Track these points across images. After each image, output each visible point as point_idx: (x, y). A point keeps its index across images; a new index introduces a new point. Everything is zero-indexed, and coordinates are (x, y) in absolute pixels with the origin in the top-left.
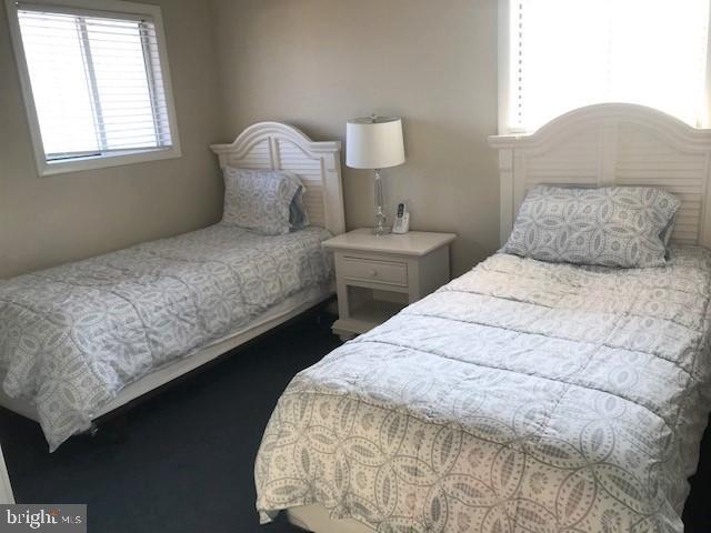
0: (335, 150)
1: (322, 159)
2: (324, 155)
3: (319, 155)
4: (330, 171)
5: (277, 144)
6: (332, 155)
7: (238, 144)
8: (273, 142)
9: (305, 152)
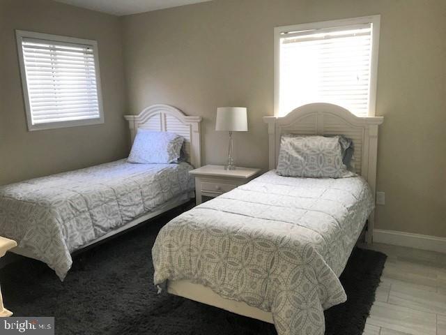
0: (199, 121)
1: (191, 126)
2: (192, 124)
3: (189, 123)
4: (195, 132)
5: (165, 116)
6: (197, 124)
7: (141, 116)
8: (163, 115)
9: (181, 121)
